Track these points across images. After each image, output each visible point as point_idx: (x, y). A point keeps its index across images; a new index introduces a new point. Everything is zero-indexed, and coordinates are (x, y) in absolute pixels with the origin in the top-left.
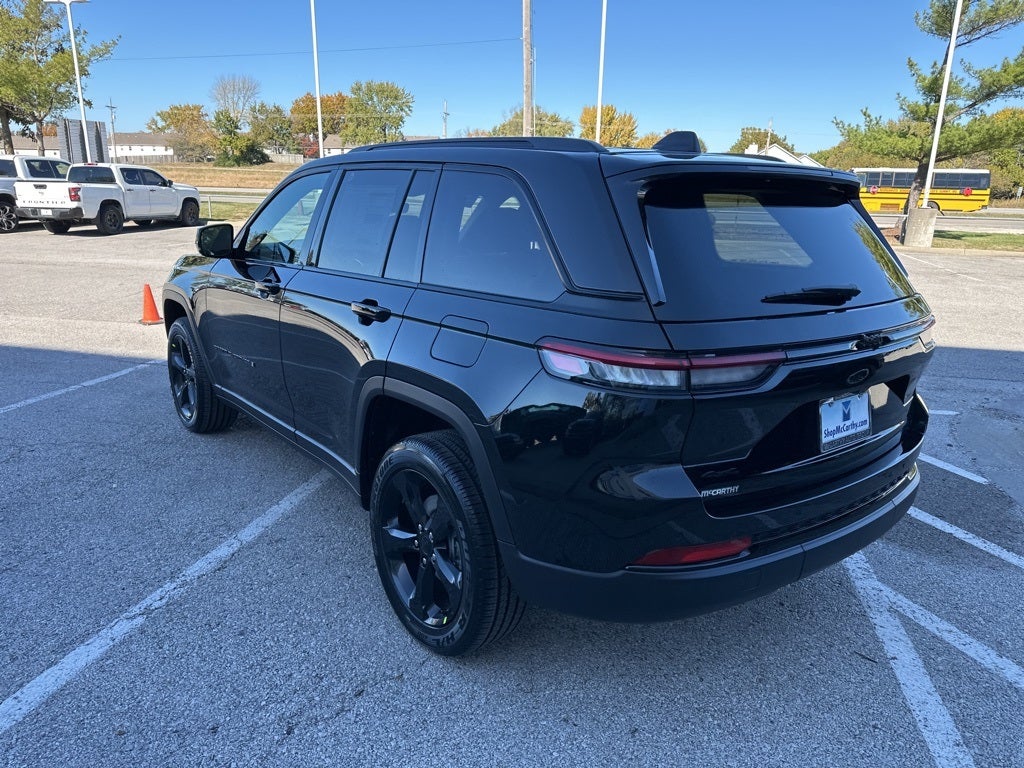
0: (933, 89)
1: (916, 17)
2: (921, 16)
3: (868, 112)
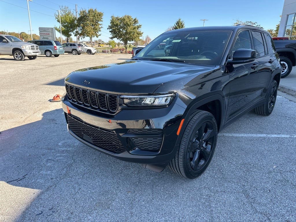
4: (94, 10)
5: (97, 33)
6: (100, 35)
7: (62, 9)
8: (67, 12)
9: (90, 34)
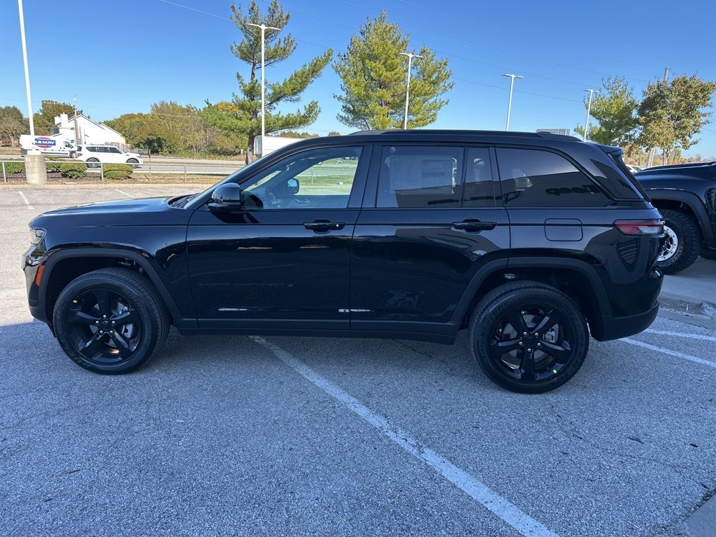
0: (252, 92)
1: (231, 48)
2: (235, 48)
3: (209, 102)
4: (688, 79)
5: (687, 138)
6: (695, 143)
7: (607, 84)
8: (617, 92)
9: (658, 140)
